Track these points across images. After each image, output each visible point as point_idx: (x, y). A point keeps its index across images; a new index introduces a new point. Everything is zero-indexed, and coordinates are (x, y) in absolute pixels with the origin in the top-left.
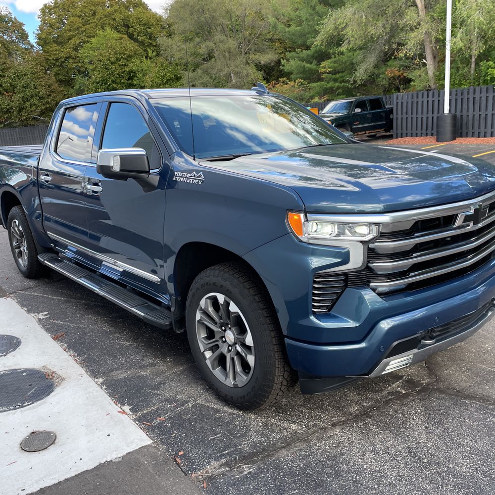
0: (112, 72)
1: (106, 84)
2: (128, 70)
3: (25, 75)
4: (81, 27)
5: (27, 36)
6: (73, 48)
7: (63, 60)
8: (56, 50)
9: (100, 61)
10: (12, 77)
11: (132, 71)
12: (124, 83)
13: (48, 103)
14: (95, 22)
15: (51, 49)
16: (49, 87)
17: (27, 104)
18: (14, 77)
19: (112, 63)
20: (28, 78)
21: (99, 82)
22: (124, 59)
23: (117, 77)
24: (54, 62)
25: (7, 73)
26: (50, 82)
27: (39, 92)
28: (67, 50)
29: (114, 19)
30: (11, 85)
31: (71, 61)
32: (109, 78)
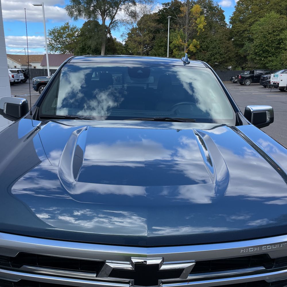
0: (268, 40)
1: (262, 47)
2: (279, 38)
3: (215, 41)
4: (257, 12)
5: (224, 18)
6: (249, 24)
7: (241, 32)
8: (239, 26)
9: (262, 32)
10: (208, 42)
11: (281, 39)
12: (274, 46)
13: (224, 57)
14: (267, 8)
15: (236, 25)
16: (227, 48)
17: (213, 58)
18: (209, 42)
19: (269, 34)
20: (216, 43)
21: (258, 46)
22: (278, 31)
23: (270, 43)
24: (236, 33)
25: (206, 40)
26: (229, 45)
27: (220, 51)
28: (245, 26)
29: (281, 6)
30: (206, 46)
31: (246, 32)
32: (265, 43)
